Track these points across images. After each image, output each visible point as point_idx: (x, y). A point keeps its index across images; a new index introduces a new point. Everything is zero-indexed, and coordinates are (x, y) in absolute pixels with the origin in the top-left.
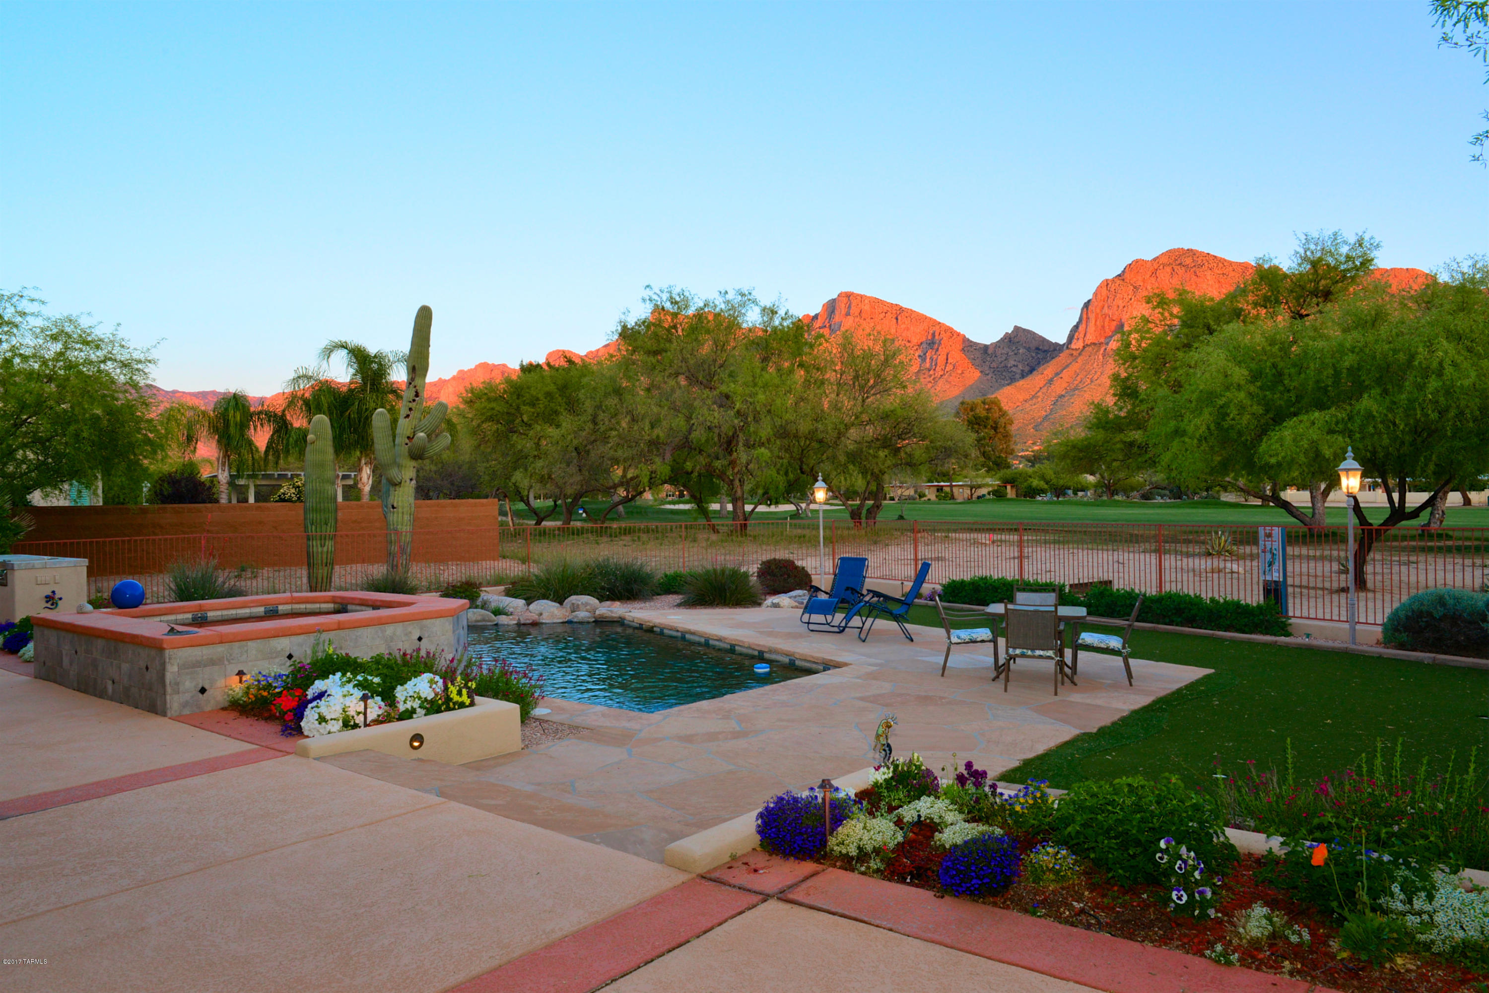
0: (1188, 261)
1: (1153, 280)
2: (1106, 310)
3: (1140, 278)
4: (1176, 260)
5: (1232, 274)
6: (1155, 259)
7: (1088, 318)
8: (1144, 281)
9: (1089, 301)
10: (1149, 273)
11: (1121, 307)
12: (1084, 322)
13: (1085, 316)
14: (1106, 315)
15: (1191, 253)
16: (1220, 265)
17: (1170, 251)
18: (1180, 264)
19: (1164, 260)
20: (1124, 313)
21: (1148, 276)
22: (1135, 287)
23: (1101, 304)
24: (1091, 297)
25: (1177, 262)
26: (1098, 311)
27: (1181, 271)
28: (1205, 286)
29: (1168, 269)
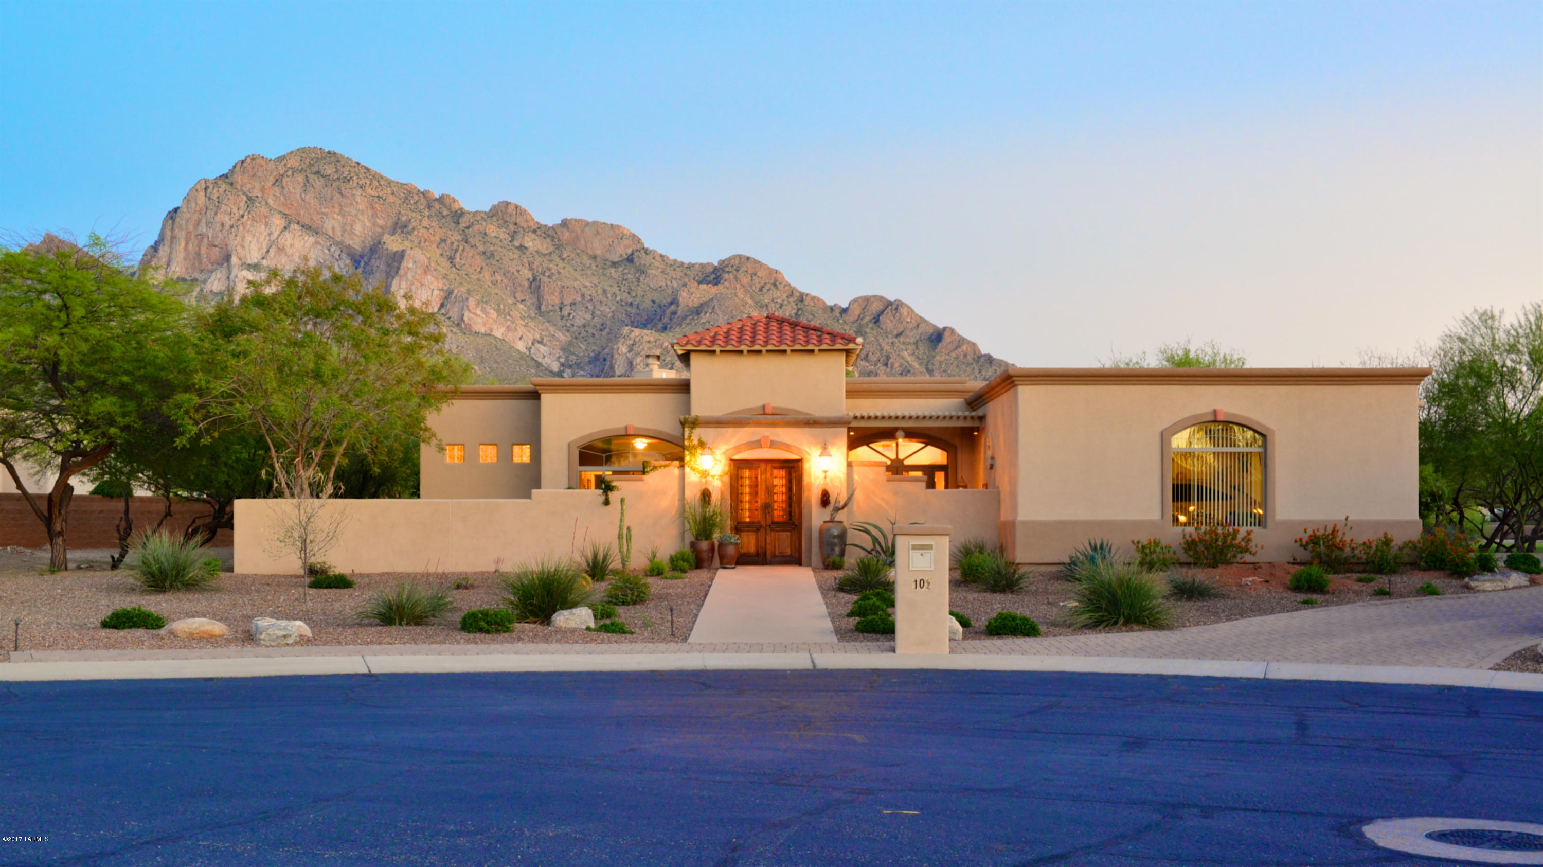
0: (329, 170)
1: (277, 190)
2: (203, 228)
3: (257, 185)
4: (311, 165)
5: (391, 199)
6: (281, 159)
7: (173, 238)
8: (263, 190)
9: (176, 210)
10: (272, 180)
11: (227, 227)
12: (167, 242)
13: (168, 233)
14: (202, 236)
15: (332, 157)
16: (375, 183)
17: (302, 150)
18: (317, 173)
19: (293, 162)
20: (232, 237)
21: (269, 184)
22: (249, 199)
23: (196, 217)
24: (178, 204)
25: (314, 169)
26: (191, 228)
27: (319, 183)
28: (354, 212)
29: (300, 178)
